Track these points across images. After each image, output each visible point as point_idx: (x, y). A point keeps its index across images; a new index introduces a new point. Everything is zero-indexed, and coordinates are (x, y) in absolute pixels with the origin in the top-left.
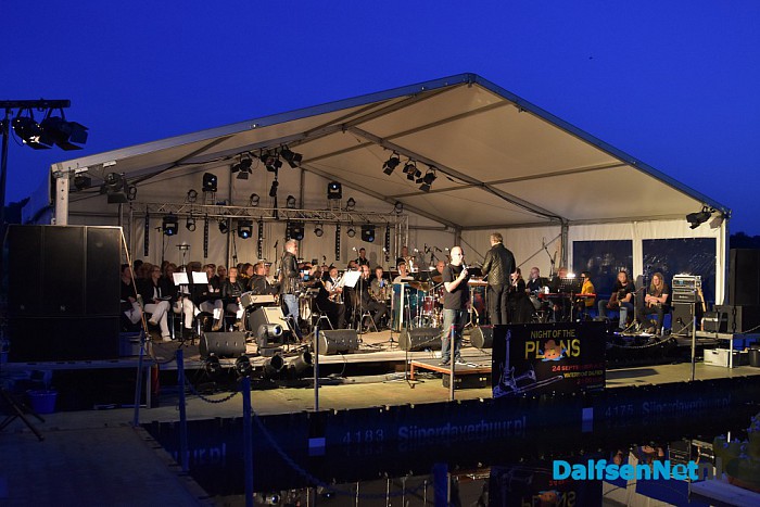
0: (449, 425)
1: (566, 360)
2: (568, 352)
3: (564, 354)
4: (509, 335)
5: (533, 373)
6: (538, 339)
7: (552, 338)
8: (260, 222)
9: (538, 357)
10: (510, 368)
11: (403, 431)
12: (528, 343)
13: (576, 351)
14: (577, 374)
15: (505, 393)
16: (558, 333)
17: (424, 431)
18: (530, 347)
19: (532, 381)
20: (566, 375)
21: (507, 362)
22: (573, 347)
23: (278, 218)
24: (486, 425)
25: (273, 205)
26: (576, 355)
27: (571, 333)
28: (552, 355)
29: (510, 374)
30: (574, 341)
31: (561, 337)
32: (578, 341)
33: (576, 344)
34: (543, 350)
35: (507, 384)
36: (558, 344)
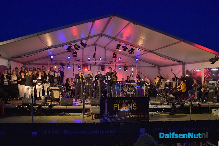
0: (83, 131)
1: (130, 111)
2: (131, 108)
3: (130, 109)
4: (106, 101)
5: (117, 115)
6: (119, 103)
7: (124, 103)
8: (90, 65)
9: (119, 109)
10: (107, 113)
11: (66, 132)
12: (114, 104)
13: (135, 108)
14: (135, 116)
15: (105, 121)
16: (127, 101)
17: (73, 132)
18: (115, 106)
19: (116, 117)
20: (130, 116)
21: (106, 111)
22: (134, 106)
23: (96, 64)
24: (98, 132)
25: (95, 60)
26: (135, 109)
27: (133, 101)
28: (125, 109)
29: (107, 115)
30: (134, 104)
31: (129, 102)
32: (136, 104)
33: (135, 105)
34: (121, 107)
35: (106, 118)
36: (127, 105)
